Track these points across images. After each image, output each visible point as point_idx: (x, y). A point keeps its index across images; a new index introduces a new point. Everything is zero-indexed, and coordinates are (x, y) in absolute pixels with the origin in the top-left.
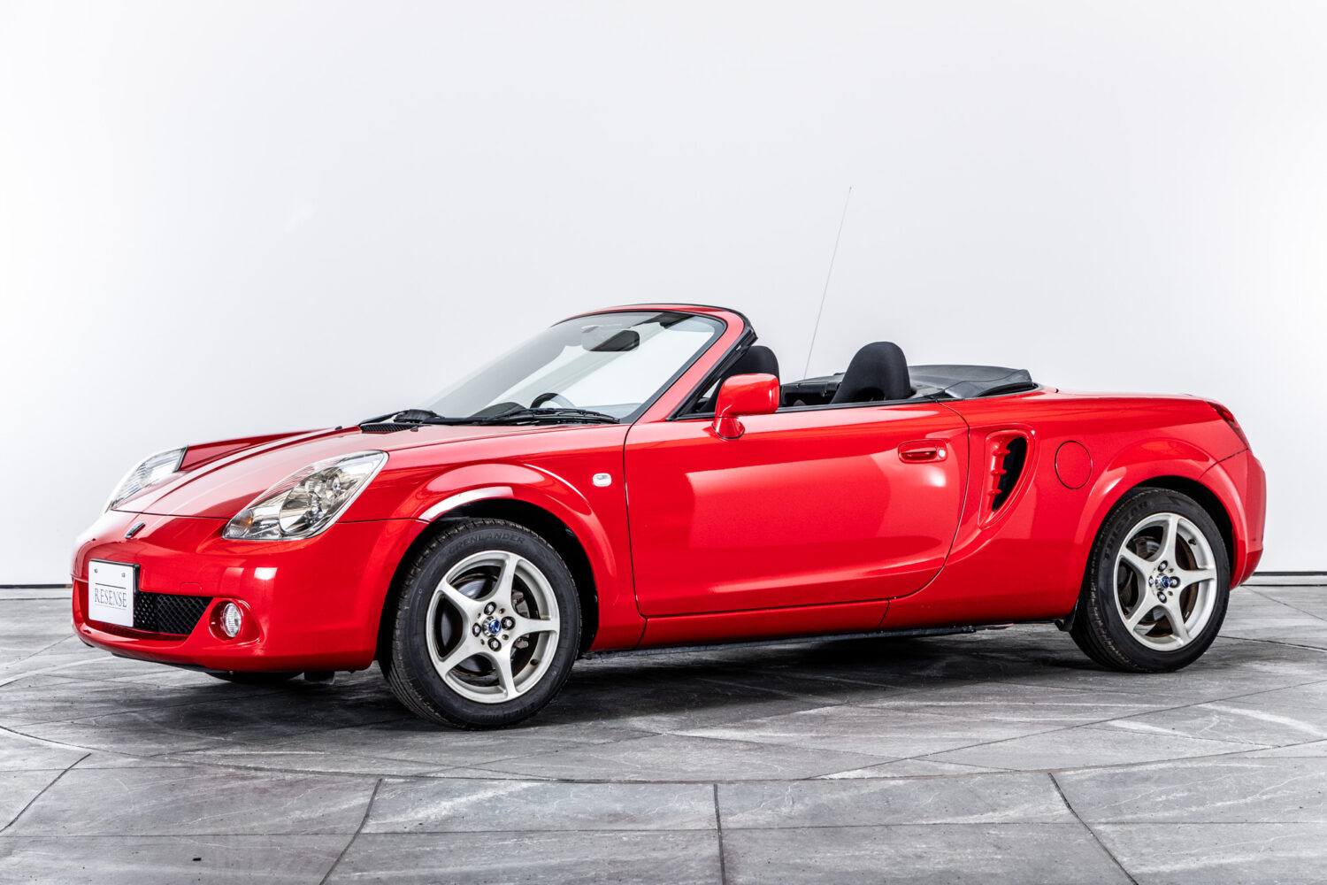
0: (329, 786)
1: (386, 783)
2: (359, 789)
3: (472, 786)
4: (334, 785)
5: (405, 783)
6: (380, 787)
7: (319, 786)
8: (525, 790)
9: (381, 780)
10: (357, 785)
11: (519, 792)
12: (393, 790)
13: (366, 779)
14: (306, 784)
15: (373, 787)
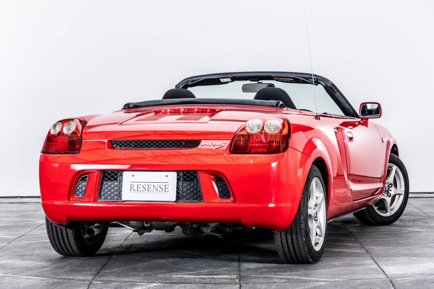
0: (68, 285)
1: (94, 284)
2: (81, 286)
3: (132, 285)
4: (70, 284)
5: (102, 283)
6: (91, 286)
7: (64, 285)
8: (155, 286)
9: (91, 282)
10: (81, 284)
11: (153, 287)
12: (97, 286)
13: (85, 282)
14: (58, 284)
15: (88, 285)
